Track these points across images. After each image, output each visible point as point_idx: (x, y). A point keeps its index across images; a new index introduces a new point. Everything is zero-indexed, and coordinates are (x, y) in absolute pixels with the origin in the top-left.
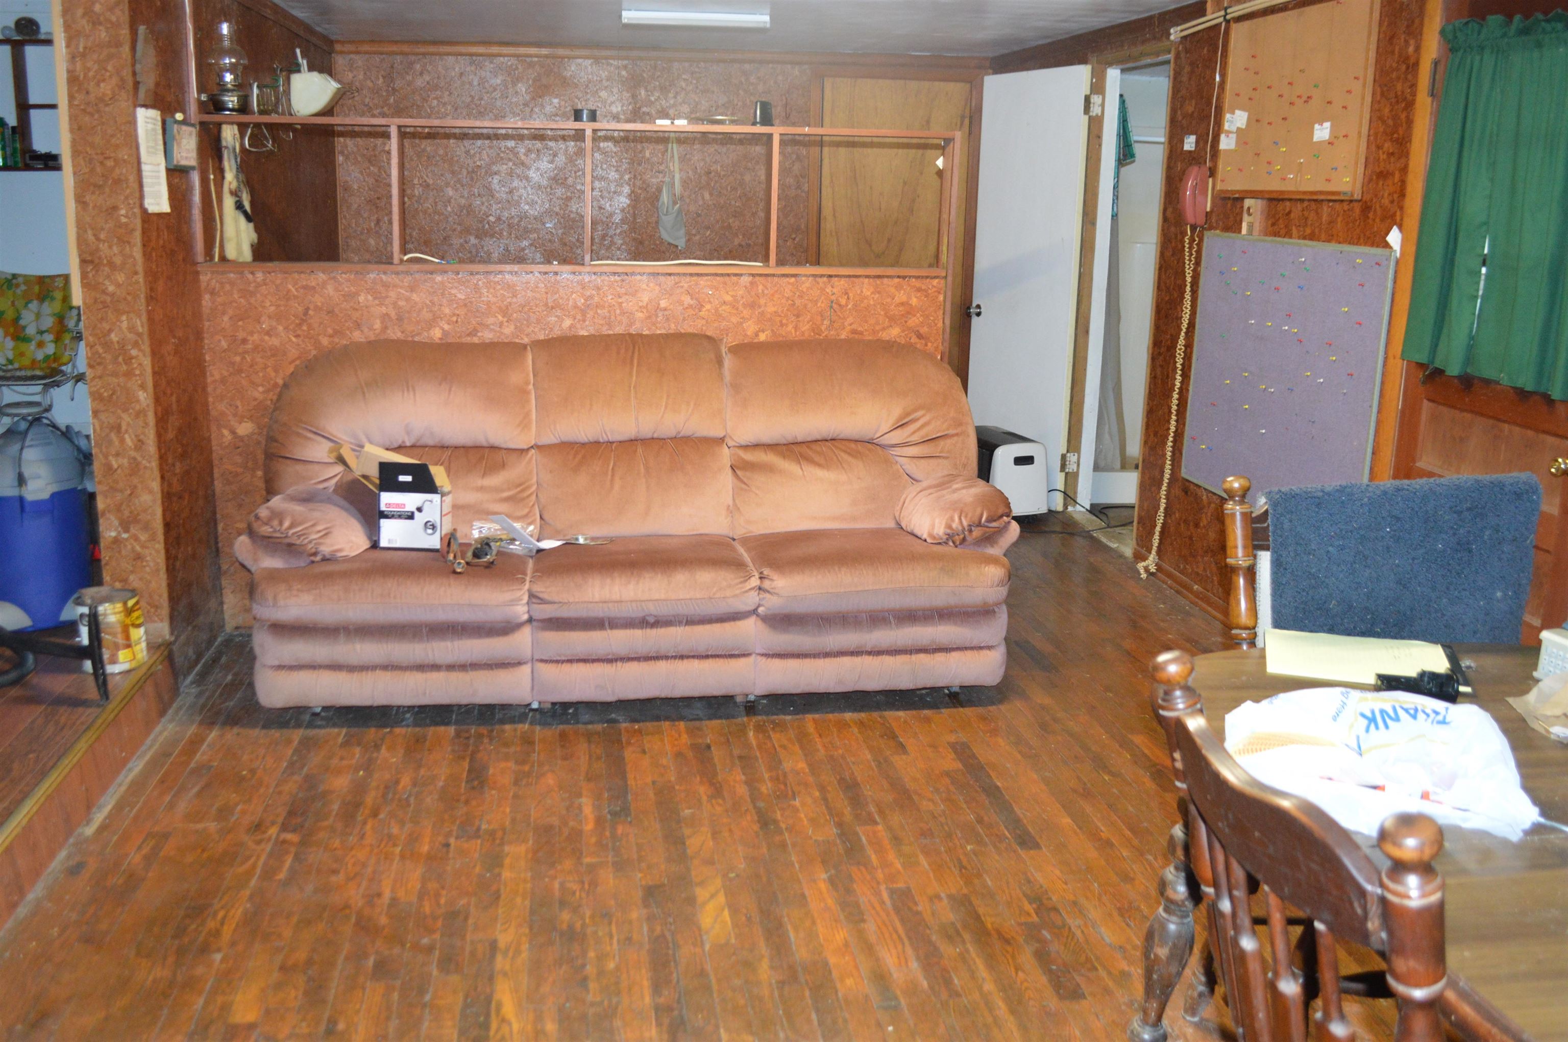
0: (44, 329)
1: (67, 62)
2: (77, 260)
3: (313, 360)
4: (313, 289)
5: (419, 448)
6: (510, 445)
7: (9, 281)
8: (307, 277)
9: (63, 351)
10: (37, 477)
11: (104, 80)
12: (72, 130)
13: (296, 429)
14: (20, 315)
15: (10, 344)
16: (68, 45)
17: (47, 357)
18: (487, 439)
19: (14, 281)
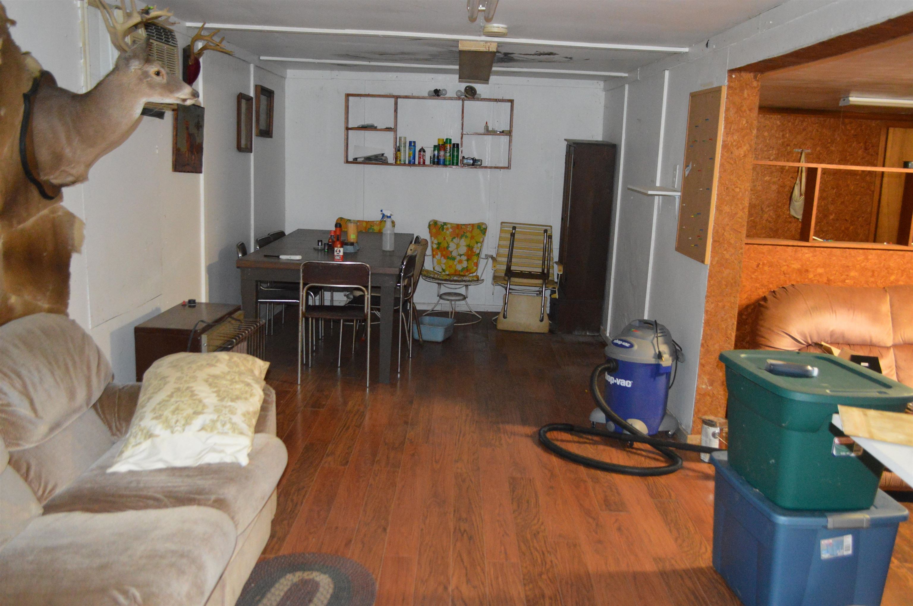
0: (462, 253)
1: (724, 136)
2: (711, 240)
3: (777, 294)
4: (763, 253)
5: (837, 344)
6: (882, 344)
7: (442, 227)
8: (762, 247)
9: (473, 266)
10: (665, 353)
11: (741, 147)
12: (720, 172)
13: (776, 331)
14: (449, 245)
15: (444, 261)
16: (725, 128)
17: (463, 269)
18: (871, 341)
19: (445, 226)
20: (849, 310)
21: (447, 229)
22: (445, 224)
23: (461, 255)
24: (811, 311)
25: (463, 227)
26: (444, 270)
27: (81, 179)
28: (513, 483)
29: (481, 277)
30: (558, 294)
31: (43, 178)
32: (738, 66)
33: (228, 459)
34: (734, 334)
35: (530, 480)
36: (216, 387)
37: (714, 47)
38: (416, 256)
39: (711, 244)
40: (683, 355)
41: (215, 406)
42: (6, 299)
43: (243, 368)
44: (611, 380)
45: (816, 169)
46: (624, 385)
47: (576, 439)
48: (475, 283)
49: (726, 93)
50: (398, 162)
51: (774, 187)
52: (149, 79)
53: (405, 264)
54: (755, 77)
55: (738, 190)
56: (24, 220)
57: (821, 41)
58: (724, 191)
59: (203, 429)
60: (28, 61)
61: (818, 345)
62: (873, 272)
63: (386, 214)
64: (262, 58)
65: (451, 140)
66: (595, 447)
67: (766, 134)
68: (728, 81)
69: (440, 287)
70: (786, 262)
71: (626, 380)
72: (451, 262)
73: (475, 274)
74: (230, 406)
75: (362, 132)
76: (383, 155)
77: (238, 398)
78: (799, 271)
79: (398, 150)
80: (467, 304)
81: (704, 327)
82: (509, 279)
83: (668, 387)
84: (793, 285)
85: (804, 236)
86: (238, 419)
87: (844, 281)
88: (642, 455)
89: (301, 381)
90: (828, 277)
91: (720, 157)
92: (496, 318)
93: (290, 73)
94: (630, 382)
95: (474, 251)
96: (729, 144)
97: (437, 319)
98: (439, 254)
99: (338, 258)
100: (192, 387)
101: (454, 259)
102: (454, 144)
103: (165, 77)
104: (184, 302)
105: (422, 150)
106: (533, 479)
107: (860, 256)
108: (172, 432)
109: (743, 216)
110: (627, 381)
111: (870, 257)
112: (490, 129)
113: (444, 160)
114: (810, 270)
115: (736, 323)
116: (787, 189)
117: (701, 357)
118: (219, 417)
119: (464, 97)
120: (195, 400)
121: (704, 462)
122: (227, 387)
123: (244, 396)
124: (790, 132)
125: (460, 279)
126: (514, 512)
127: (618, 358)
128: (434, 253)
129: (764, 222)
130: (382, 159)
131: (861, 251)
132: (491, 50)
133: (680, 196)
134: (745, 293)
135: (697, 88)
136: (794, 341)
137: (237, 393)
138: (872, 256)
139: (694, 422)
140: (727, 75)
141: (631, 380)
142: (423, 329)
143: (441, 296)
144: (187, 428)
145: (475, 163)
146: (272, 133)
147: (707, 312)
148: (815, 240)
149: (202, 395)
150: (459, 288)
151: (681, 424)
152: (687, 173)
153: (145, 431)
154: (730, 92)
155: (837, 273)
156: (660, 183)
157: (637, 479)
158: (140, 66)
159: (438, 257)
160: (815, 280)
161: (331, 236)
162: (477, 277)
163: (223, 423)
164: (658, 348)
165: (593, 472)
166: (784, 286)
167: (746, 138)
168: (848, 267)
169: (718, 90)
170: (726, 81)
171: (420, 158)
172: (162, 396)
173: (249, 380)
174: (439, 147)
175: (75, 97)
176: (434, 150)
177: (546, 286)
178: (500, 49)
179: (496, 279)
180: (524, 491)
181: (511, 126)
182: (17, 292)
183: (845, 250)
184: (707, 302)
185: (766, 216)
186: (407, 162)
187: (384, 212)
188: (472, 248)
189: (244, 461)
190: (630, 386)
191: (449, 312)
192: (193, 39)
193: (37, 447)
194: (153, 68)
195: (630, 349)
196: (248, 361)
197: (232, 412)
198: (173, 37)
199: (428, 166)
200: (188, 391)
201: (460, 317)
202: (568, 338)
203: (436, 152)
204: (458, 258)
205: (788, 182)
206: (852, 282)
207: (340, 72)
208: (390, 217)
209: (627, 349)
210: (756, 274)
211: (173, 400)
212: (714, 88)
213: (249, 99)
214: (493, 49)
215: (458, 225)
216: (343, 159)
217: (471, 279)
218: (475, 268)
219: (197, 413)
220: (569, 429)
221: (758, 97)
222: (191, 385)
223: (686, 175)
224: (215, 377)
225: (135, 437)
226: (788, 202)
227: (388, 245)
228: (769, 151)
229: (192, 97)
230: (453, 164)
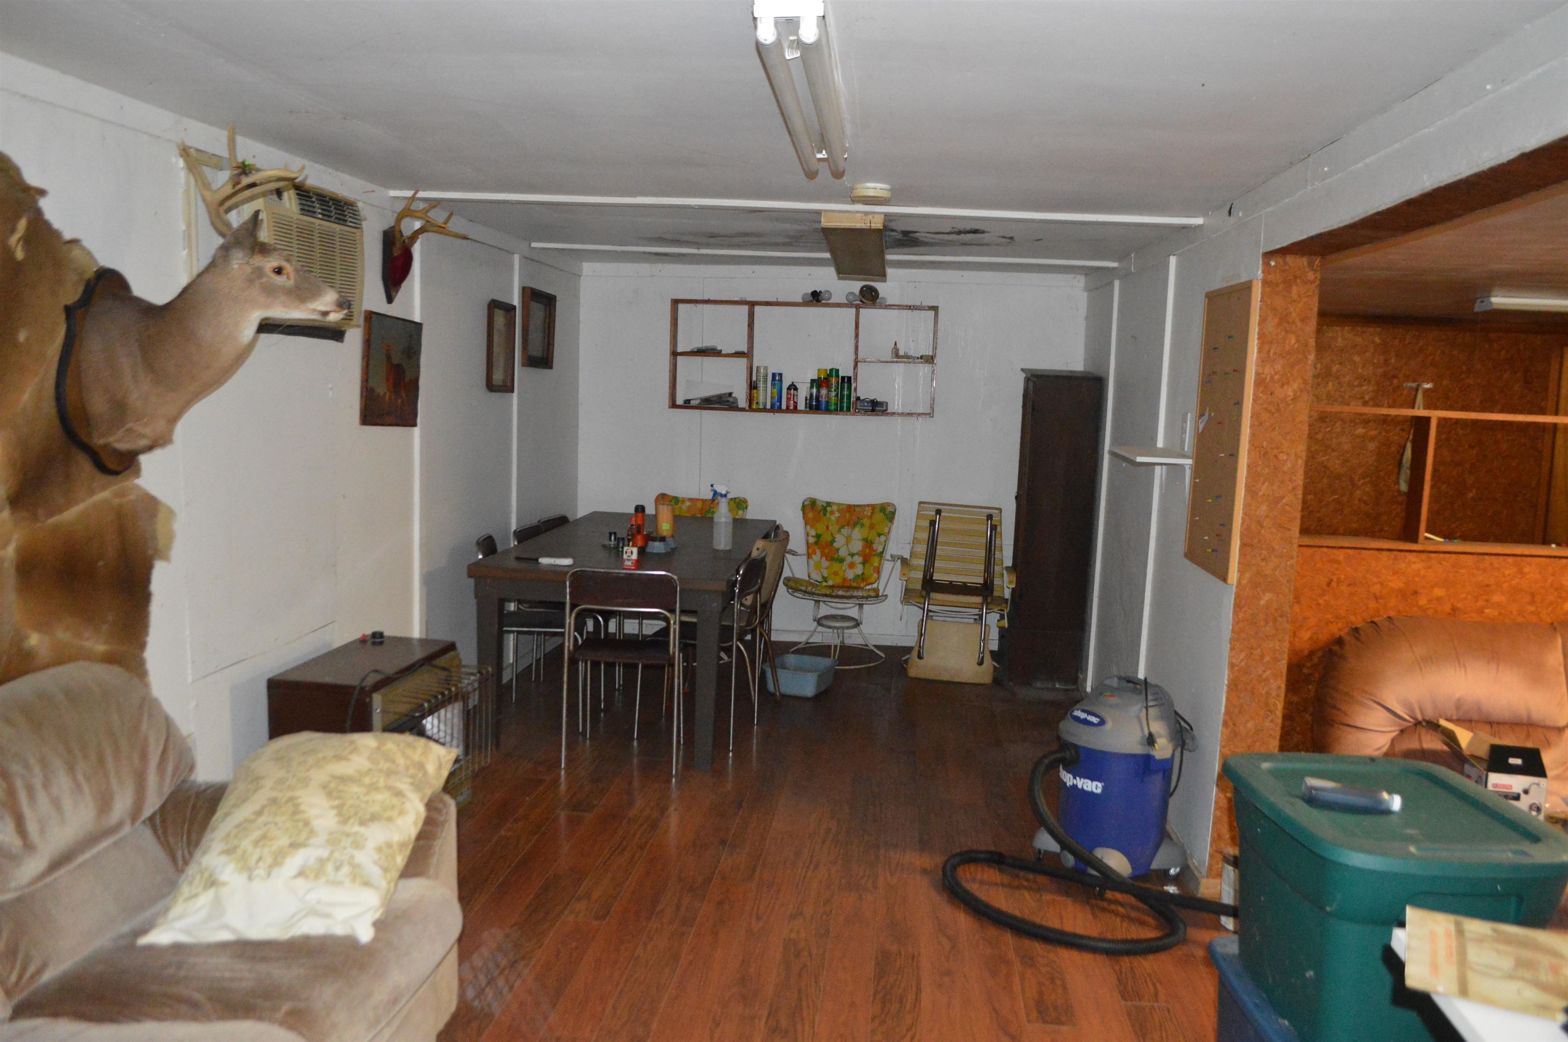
0: (855, 552)
1: (1257, 365)
2: (1238, 543)
3: (1361, 633)
4: (1339, 562)
5: (1466, 721)
6: (1549, 723)
7: (824, 509)
8: (1335, 551)
9: (872, 572)
10: (1160, 736)
11: (1288, 383)
12: (1252, 426)
13: (1360, 699)
14: (834, 538)
15: (825, 563)
16: (1260, 351)
17: (857, 577)
18: (1529, 717)
19: (829, 509)
20: (1488, 663)
21: (832, 513)
22: (829, 504)
23: (852, 555)
24: (1422, 666)
25: (858, 509)
26: (825, 579)
27: (161, 442)
28: (884, 962)
29: (884, 591)
30: (1008, 621)
31: (98, 441)
32: (1278, 246)
33: (339, 930)
34: (1280, 706)
35: (913, 956)
36: (339, 798)
37: (1240, 214)
38: (764, 558)
39: (1238, 549)
40: (1193, 739)
41: (330, 834)
42: (18, 640)
43: (401, 761)
44: (1068, 779)
45: (1427, 420)
46: (1089, 789)
47: (1006, 879)
48: (872, 600)
49: (1260, 291)
50: (754, 406)
51: (1372, 446)
52: (264, 280)
53: (741, 572)
54: (1311, 264)
55: (1283, 457)
56: (60, 510)
57: (1407, 198)
58: (1260, 457)
59: (301, 874)
60: (76, 253)
61: (1433, 726)
62: (1533, 595)
63: (719, 491)
64: (534, 245)
65: (837, 371)
66: (1038, 896)
67: (1357, 358)
68: (1263, 272)
69: (819, 608)
70: (1378, 577)
71: (1092, 780)
72: (836, 566)
73: (875, 586)
74: (356, 833)
75: (698, 359)
76: (730, 394)
77: (374, 818)
78: (1403, 594)
79: (753, 386)
80: (861, 633)
81: (1228, 693)
82: (928, 594)
83: (1167, 794)
84: (1389, 617)
85: (1409, 533)
86: (366, 858)
87: (1481, 611)
88: (1117, 914)
89: (566, 764)
90: (1452, 604)
91: (1251, 401)
92: (906, 657)
93: (588, 268)
94: (1100, 785)
95: (875, 548)
96: (1266, 378)
97: (807, 660)
98: (818, 552)
99: (629, 563)
100: (297, 798)
101: (841, 561)
102: (843, 378)
103: (292, 276)
104: (364, 636)
105: (793, 387)
106: (919, 954)
107: (1509, 568)
108: (250, 878)
109: (1293, 500)
110: (1095, 783)
111: (1526, 570)
112: (901, 353)
113: (827, 402)
114: (1421, 591)
115: (1283, 686)
116: (1394, 449)
117: (1223, 744)
118: (332, 853)
119: (858, 302)
120: (298, 821)
121: (1227, 930)
122: (358, 798)
123: (388, 814)
124: (1397, 355)
125: (848, 594)
126: (873, 1020)
127: (1082, 743)
128: (810, 551)
129: (1356, 502)
130: (728, 401)
131: (1510, 559)
132: (874, 226)
133: (1192, 465)
134: (1308, 630)
135: (1217, 284)
136: (1393, 717)
137: (376, 808)
138: (1531, 569)
139: (1211, 856)
140: (1261, 262)
141: (1100, 781)
142: (782, 675)
143: (819, 621)
144: (275, 872)
145: (876, 407)
146: (552, 362)
147: (1232, 666)
148: (1430, 539)
149: (311, 813)
150: (850, 608)
151: (1192, 857)
152: (1201, 427)
153: (206, 875)
154: (1268, 290)
155: (1469, 597)
156: (1164, 442)
157: (1102, 959)
158: (246, 259)
159: (816, 557)
160: (1430, 608)
161: (632, 525)
162: (876, 590)
163: (338, 864)
164: (1149, 727)
165: (1027, 943)
166: (1375, 620)
167: (1297, 368)
168: (1488, 586)
169: (1247, 287)
170: (1260, 272)
171: (788, 399)
172: (245, 812)
173: (403, 785)
174: (817, 383)
175: (148, 310)
176: (812, 387)
177: (989, 607)
178: (893, 225)
179: (908, 596)
180: (899, 978)
181: (935, 348)
182: (42, 627)
183: (1482, 557)
184: (1232, 649)
185: (1358, 493)
186: (768, 407)
187: (716, 487)
188: (872, 543)
189: (365, 934)
190: (1099, 791)
191: (830, 646)
192: (399, 214)
193: (19, 900)
194: (269, 262)
195: (1098, 728)
196: (414, 748)
197: (358, 845)
198: (355, 214)
199: (801, 412)
200: (290, 804)
201: (849, 654)
202: (1024, 693)
203: (814, 391)
204: (849, 559)
205: (1396, 438)
206: (1496, 613)
207: (666, 265)
208: (725, 496)
209: (1094, 729)
210: (1326, 598)
211: (261, 820)
212: (1242, 283)
213: (510, 309)
214: (878, 224)
215: (849, 506)
216: (666, 401)
217: (865, 595)
218: (876, 575)
219: (295, 846)
220: (997, 860)
221: (1316, 299)
222: (298, 793)
223: (1200, 431)
224: (343, 779)
225: (191, 883)
226: (1396, 470)
227: (722, 540)
228: (1363, 385)
229: (338, 309)
230: (842, 410)
